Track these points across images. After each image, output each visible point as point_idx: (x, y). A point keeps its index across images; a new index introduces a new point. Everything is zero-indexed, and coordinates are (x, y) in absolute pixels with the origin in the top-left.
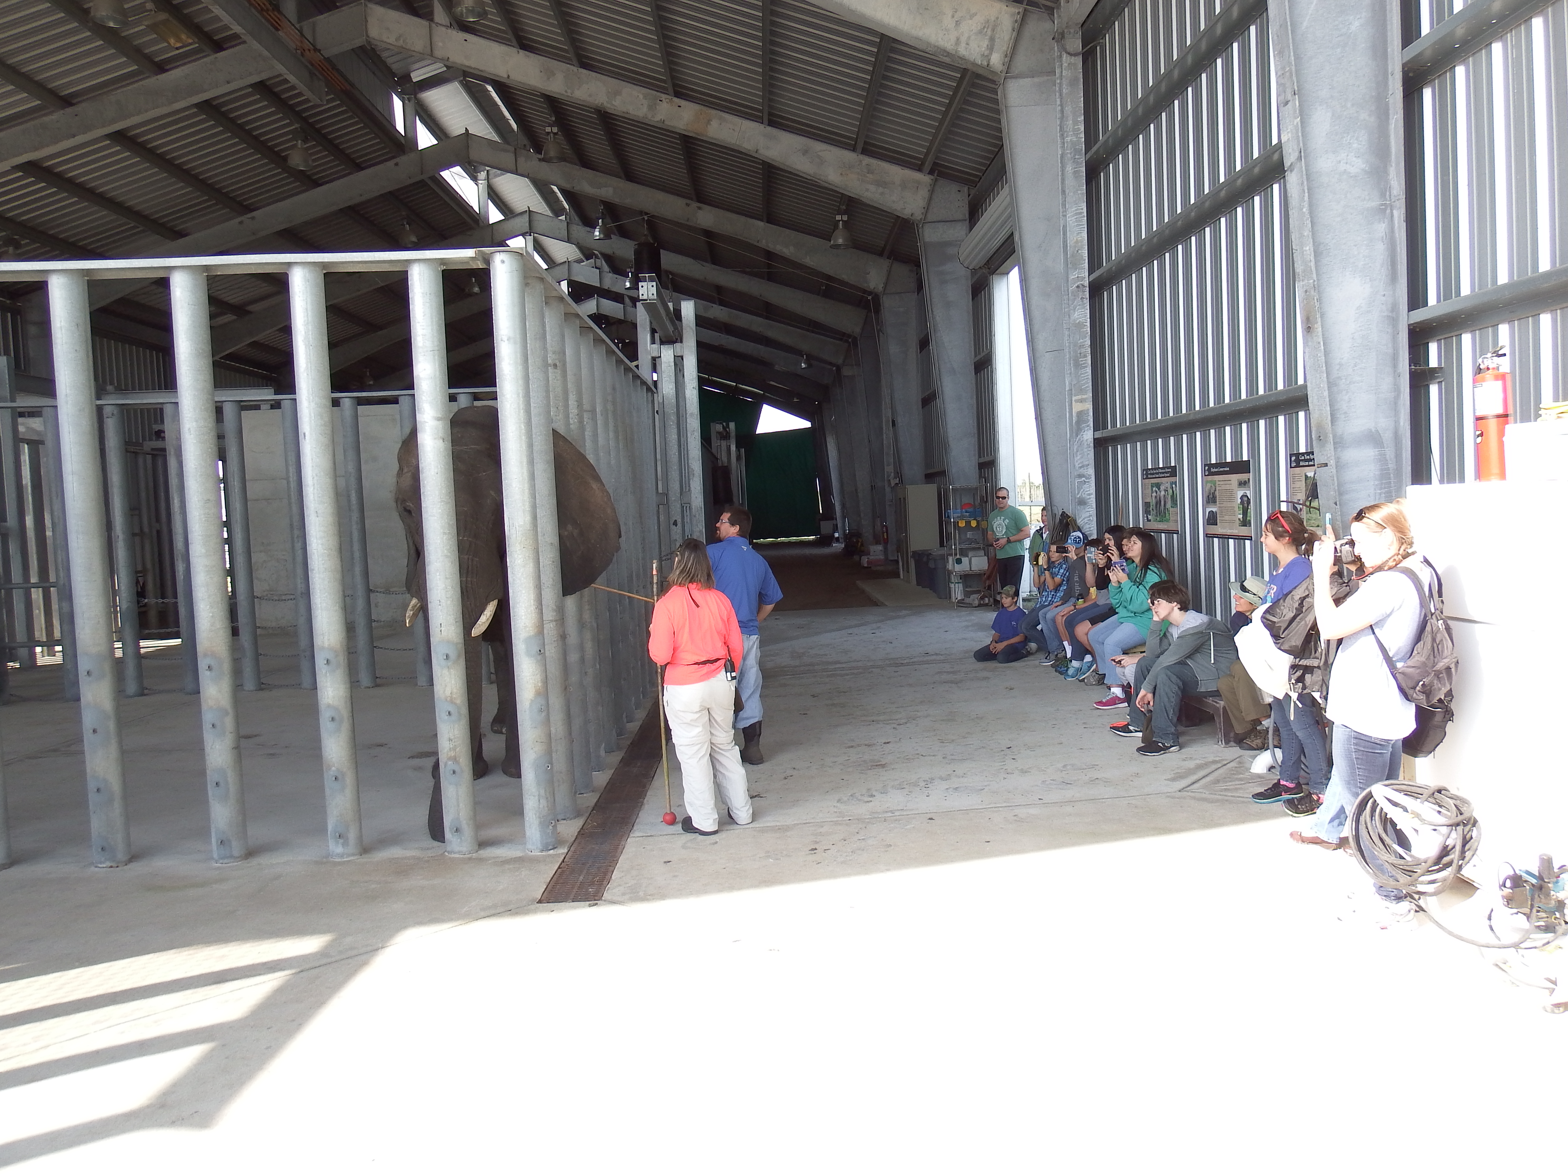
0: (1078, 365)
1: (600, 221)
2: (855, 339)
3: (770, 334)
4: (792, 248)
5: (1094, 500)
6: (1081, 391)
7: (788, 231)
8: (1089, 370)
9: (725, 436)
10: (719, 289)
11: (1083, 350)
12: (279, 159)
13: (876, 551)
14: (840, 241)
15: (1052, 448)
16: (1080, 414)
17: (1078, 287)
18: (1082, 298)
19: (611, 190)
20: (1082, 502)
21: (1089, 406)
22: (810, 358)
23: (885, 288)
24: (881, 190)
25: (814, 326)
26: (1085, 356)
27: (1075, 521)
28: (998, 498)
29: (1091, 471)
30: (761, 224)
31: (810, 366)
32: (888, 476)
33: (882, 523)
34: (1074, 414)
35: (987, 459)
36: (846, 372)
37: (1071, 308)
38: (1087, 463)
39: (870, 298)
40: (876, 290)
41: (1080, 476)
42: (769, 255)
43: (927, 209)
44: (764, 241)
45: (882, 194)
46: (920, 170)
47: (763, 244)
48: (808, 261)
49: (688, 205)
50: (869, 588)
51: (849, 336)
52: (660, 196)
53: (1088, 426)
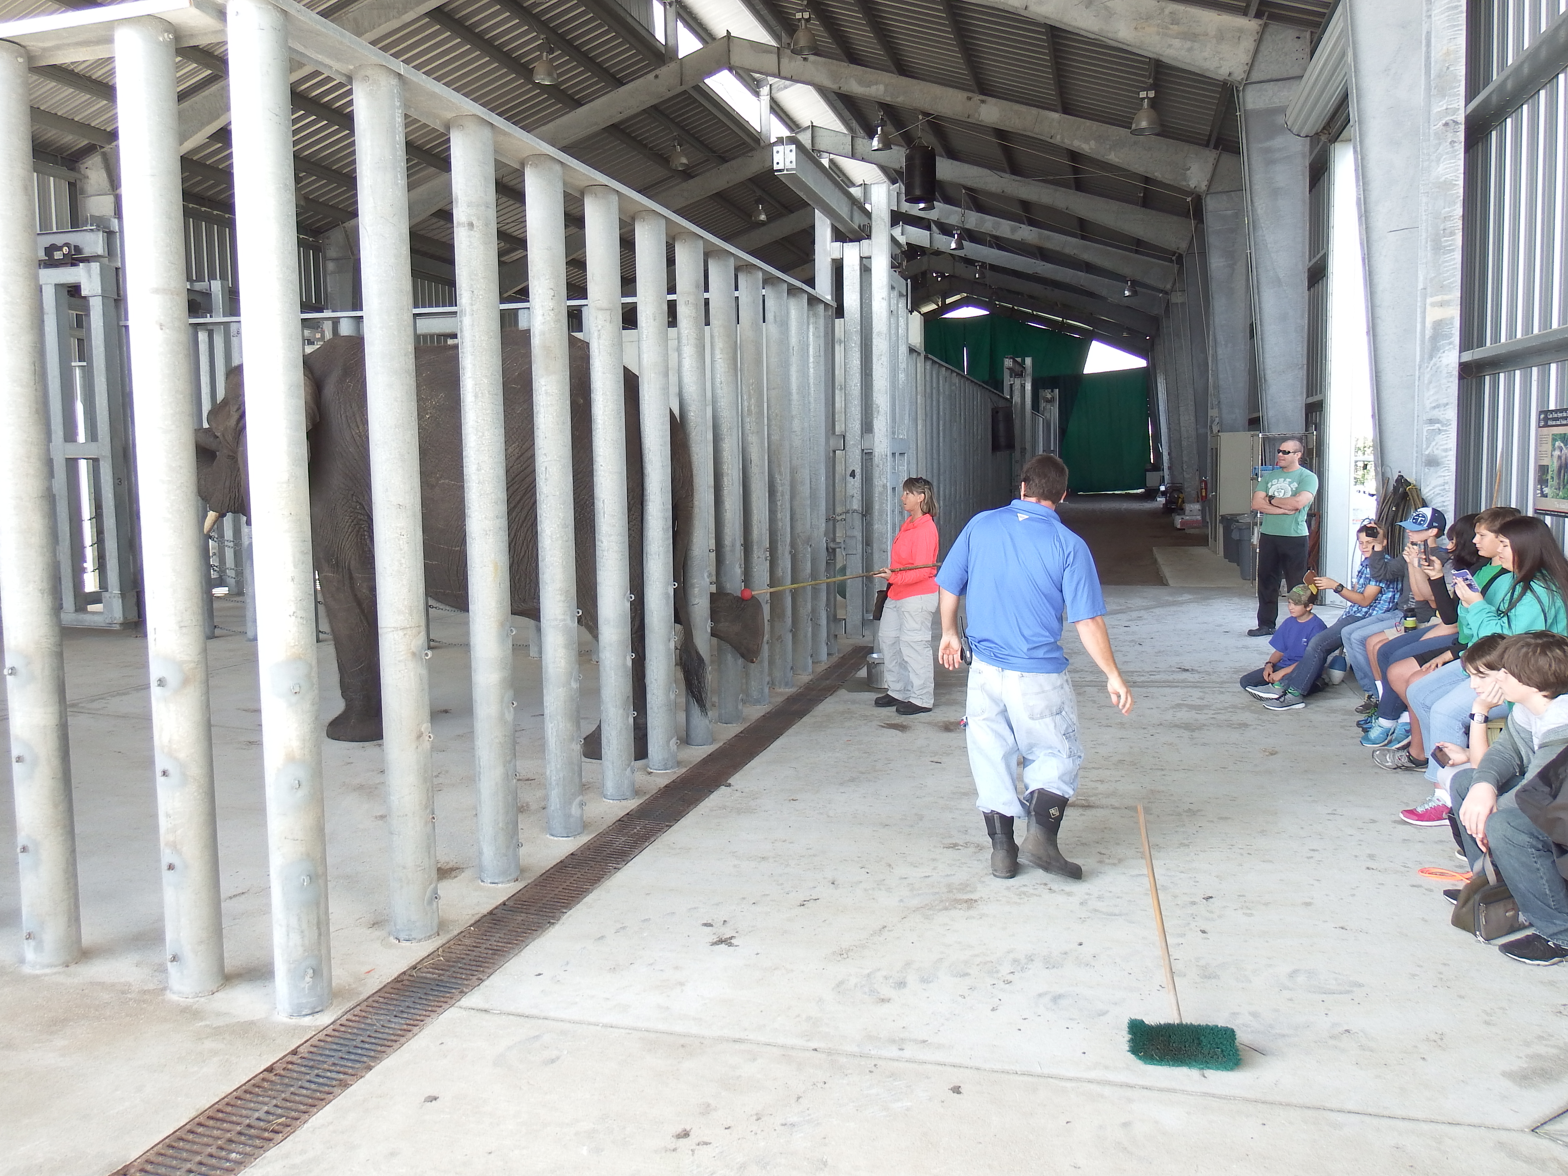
0: (1438, 248)
1: (879, 129)
2: (1180, 256)
3: (1086, 256)
4: (1093, 143)
5: (1454, 459)
6: (1442, 288)
7: (1088, 123)
8: (1457, 256)
9: (1018, 373)
10: (1026, 205)
11: (1448, 224)
12: (525, 71)
13: (1193, 510)
14: (1144, 124)
15: (1389, 378)
16: (1438, 325)
17: (1446, 124)
18: (1453, 142)
19: (881, 88)
20: (1432, 462)
21: (1454, 313)
22: (1135, 285)
23: (1209, 187)
24: (1188, 44)
25: (1138, 245)
26: (1452, 234)
27: (1418, 491)
28: (1279, 451)
29: (1451, 414)
30: (1055, 116)
31: (1134, 293)
32: (1212, 421)
33: (1200, 478)
34: (1428, 325)
35: (1315, 399)
36: (1177, 298)
37: (1433, 157)
38: (1445, 401)
39: (1189, 199)
40: (1197, 189)
41: (1431, 421)
42: (1074, 156)
43: (1251, 66)
44: (1059, 137)
45: (1190, 50)
46: (1245, 13)
47: (1057, 140)
48: (1113, 157)
49: (969, 99)
50: (1162, 558)
51: (1174, 254)
52: (938, 90)
53: (1450, 344)
